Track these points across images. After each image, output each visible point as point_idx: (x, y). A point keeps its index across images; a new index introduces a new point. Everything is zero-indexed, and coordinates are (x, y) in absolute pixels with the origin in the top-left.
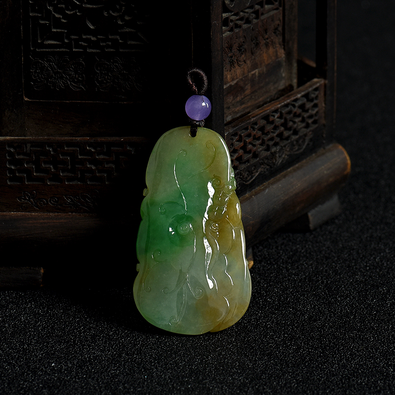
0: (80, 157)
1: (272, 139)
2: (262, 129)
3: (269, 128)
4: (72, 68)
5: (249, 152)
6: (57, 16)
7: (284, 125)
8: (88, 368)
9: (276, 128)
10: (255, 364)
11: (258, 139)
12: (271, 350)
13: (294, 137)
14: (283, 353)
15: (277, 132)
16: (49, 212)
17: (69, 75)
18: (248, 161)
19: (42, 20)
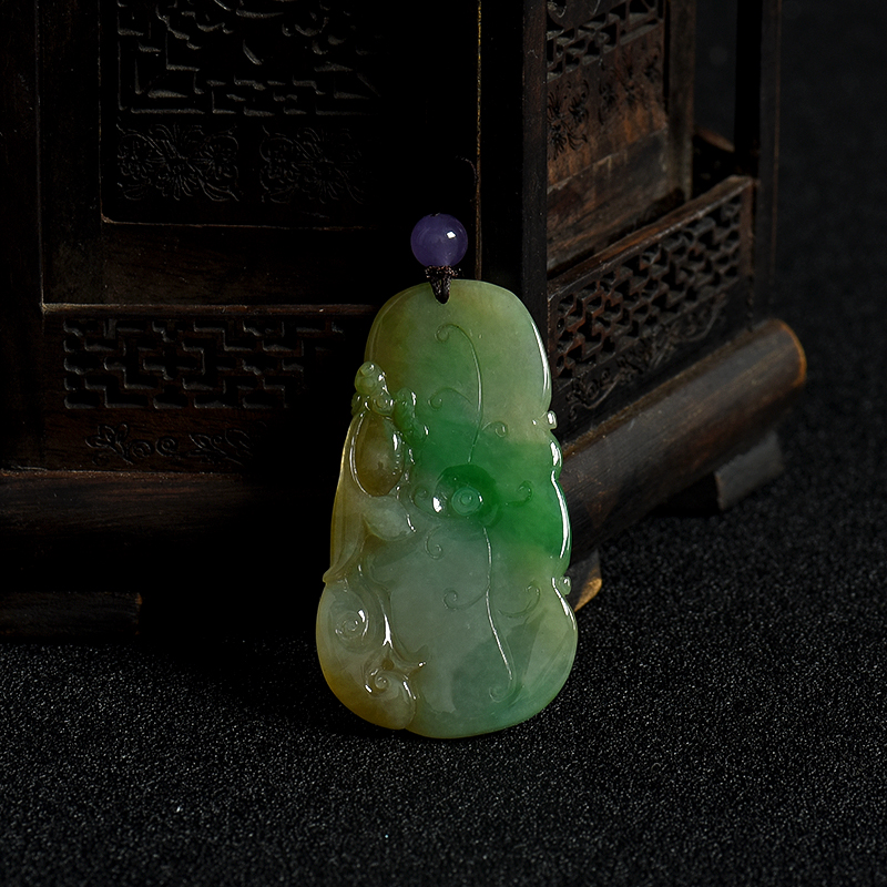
0: (226, 349)
1: (643, 310)
2: (623, 288)
3: (638, 285)
4: (209, 151)
5: (597, 338)
6: (178, 35)
7: (669, 278)
8: (256, 816)
9: (651, 285)
10: (626, 807)
11: (615, 309)
12: (659, 777)
13: (689, 306)
14: (685, 782)
15: (655, 294)
16: (157, 469)
17: (204, 167)
18: (593, 358)
19: (145, 45)
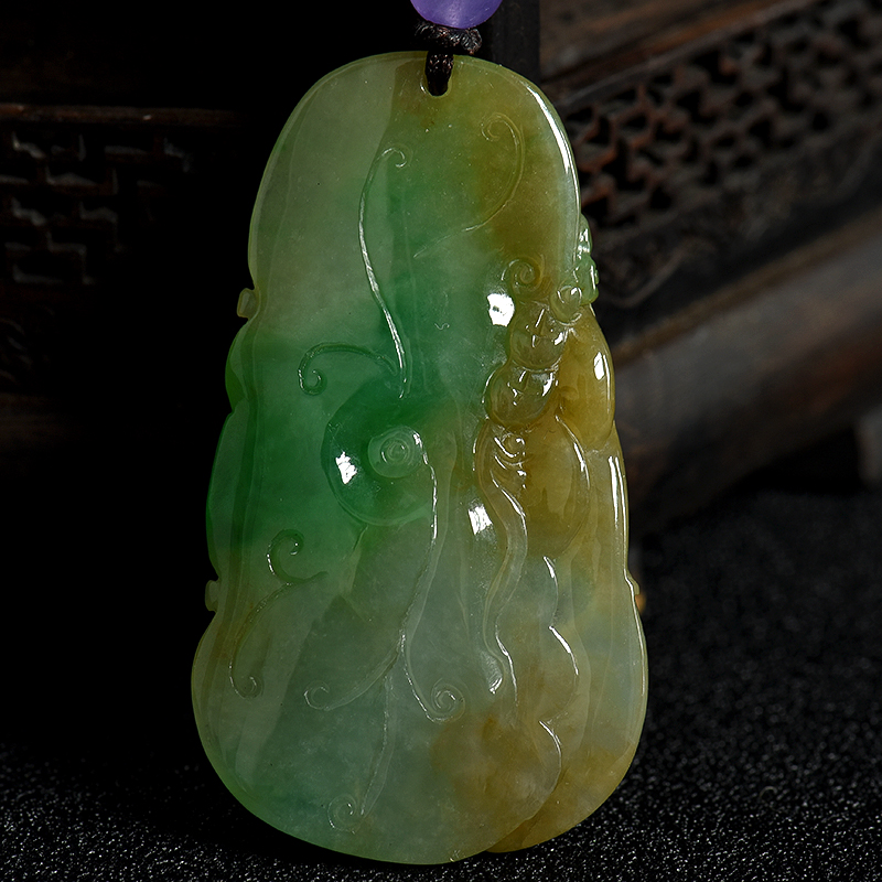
1: (727, 142)
2: (690, 101)
3: (718, 99)
5: (638, 185)
7: (779, 91)
9: (745, 100)
11: (674, 137)
12: (769, 811)
13: (815, 143)
15: (751, 116)
18: (630, 219)
